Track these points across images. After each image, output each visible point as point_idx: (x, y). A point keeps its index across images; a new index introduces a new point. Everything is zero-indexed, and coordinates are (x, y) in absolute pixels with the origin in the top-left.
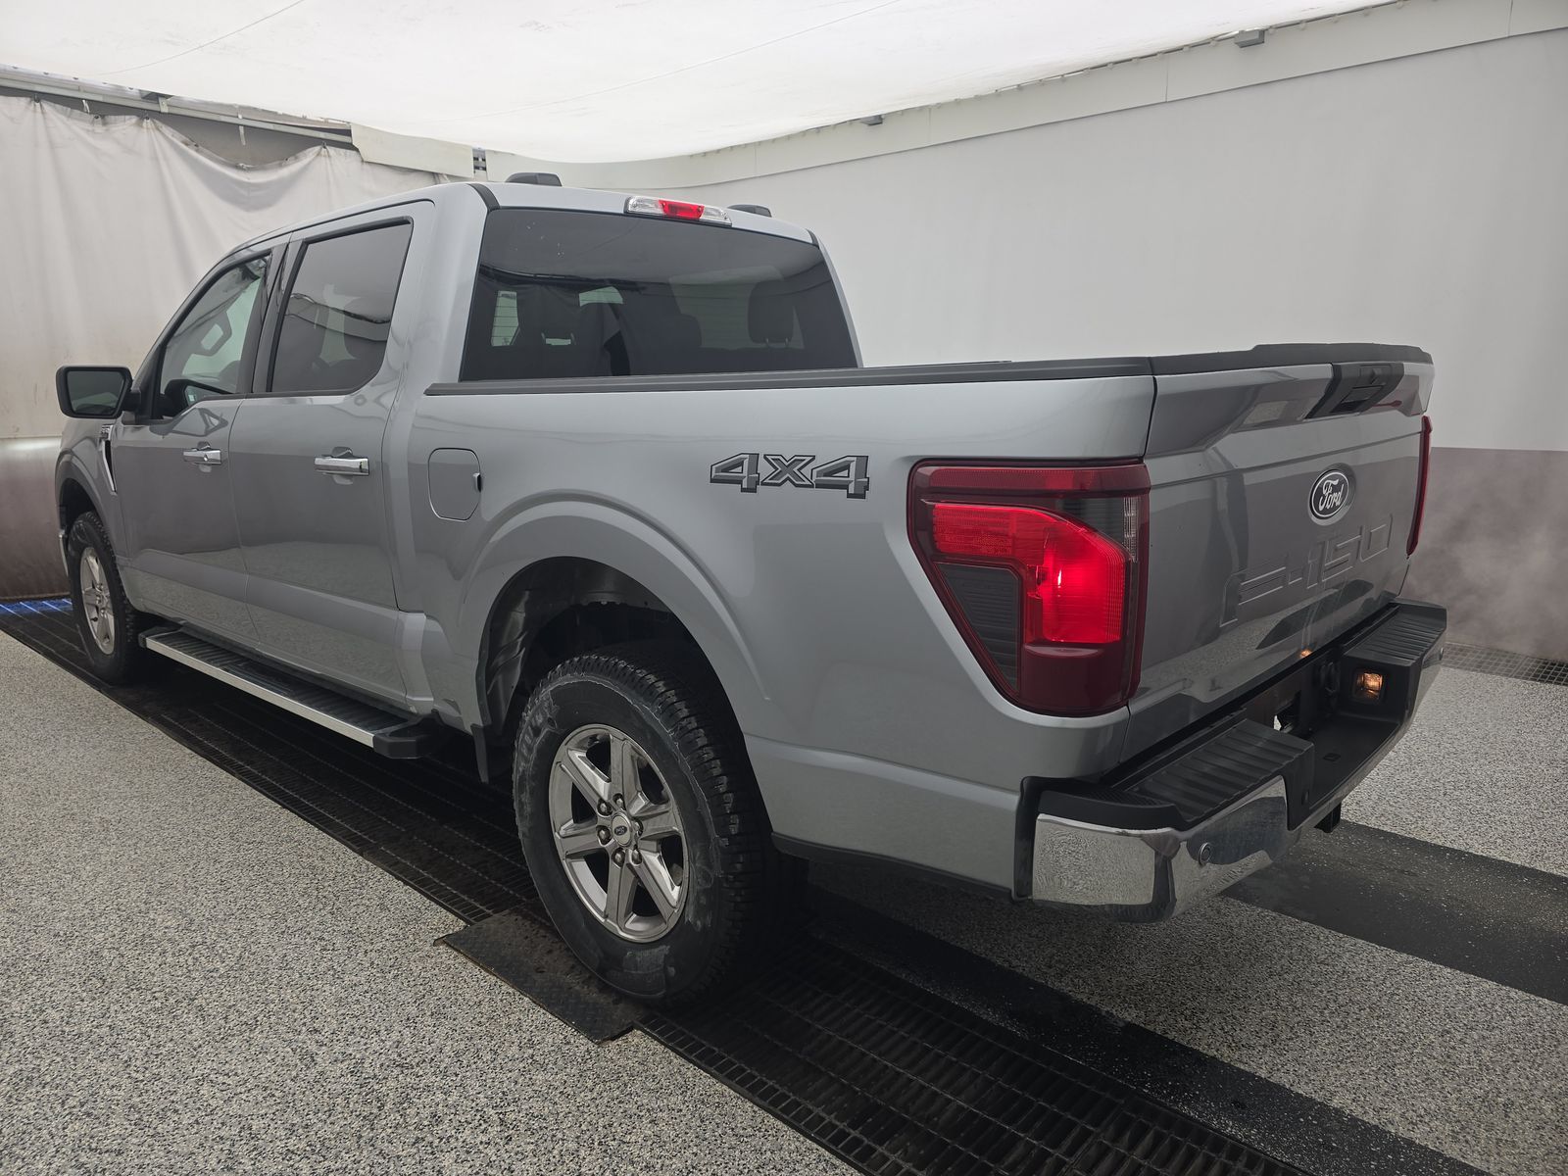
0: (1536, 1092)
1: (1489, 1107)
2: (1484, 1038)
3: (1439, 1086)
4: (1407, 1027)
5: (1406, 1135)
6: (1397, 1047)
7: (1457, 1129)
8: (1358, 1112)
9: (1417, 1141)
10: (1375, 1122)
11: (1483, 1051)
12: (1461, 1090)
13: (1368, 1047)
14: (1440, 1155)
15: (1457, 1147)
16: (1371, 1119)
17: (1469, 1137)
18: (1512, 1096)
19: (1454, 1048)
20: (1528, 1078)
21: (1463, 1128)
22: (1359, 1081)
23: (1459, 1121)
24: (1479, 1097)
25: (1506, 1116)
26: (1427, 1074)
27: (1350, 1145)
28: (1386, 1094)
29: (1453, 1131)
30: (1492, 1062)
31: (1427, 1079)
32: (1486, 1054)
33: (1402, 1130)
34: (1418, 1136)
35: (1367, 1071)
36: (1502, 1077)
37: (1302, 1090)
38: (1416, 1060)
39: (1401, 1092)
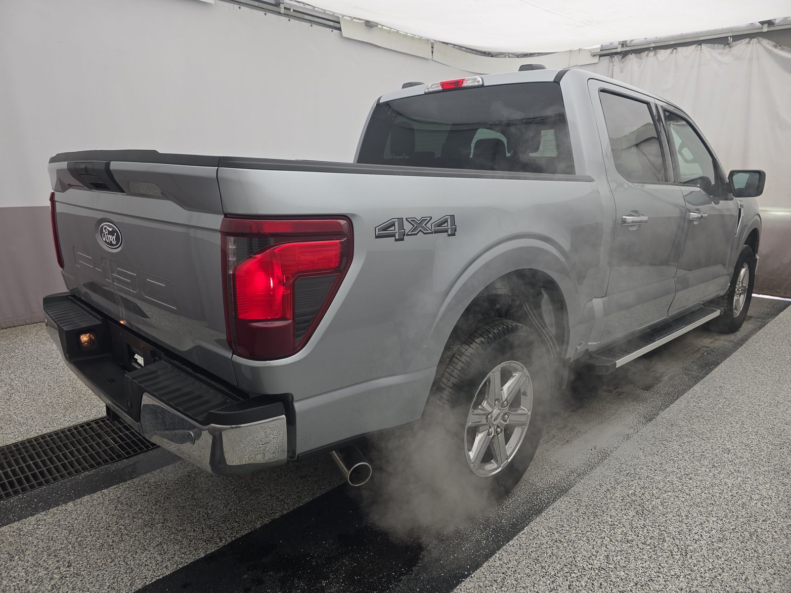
0: (6, 574)
1: (19, 551)
2: (52, 579)
3: (45, 541)
4: (87, 552)
5: (36, 516)
6: (79, 540)
7: (22, 533)
8: (60, 508)
9: (30, 517)
10: (51, 510)
11: (45, 572)
12: (35, 547)
13: (88, 530)
14: (18, 520)
15: (16, 527)
16: (54, 510)
17: (15, 534)
18: (14, 563)
19: (58, 561)
20: (14, 577)
21: (20, 534)
22: (73, 516)
23: (24, 535)
24: (26, 551)
25: (8, 553)
26: (55, 541)
27: (50, 499)
28: (59, 521)
29: (22, 531)
30: (36, 571)
31: (52, 539)
32: (42, 573)
33: (39, 516)
34: (32, 519)
35: (76, 522)
36: (25, 567)
37: (86, 498)
38: (65, 542)
39: (55, 526)
